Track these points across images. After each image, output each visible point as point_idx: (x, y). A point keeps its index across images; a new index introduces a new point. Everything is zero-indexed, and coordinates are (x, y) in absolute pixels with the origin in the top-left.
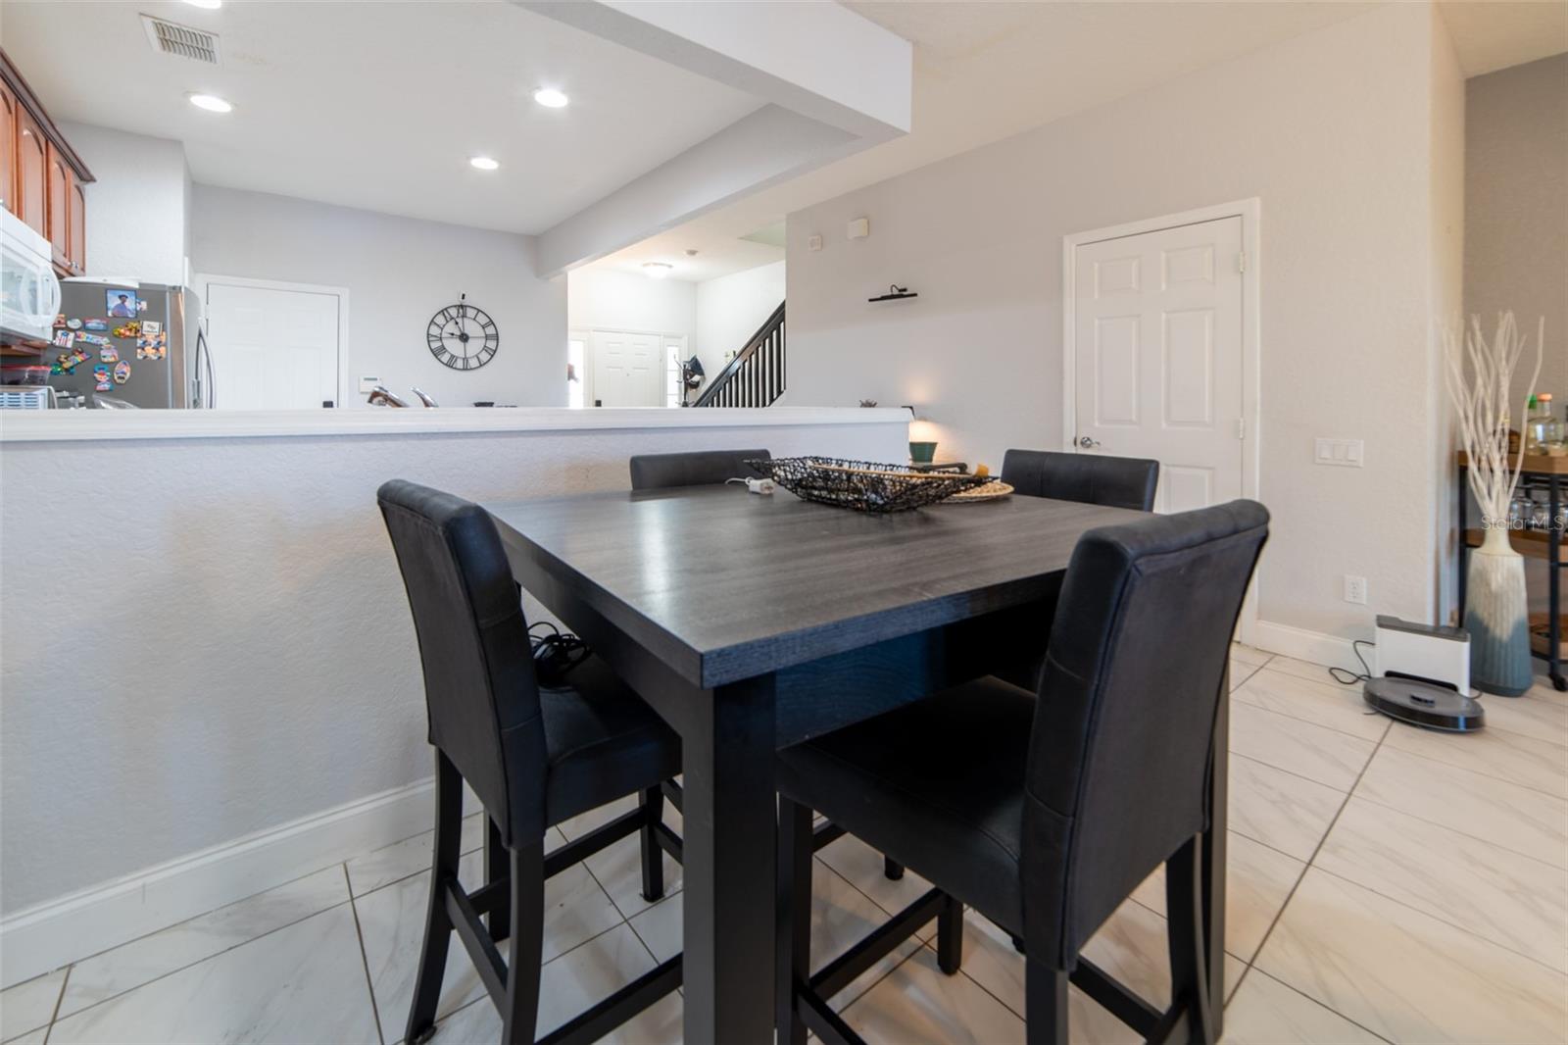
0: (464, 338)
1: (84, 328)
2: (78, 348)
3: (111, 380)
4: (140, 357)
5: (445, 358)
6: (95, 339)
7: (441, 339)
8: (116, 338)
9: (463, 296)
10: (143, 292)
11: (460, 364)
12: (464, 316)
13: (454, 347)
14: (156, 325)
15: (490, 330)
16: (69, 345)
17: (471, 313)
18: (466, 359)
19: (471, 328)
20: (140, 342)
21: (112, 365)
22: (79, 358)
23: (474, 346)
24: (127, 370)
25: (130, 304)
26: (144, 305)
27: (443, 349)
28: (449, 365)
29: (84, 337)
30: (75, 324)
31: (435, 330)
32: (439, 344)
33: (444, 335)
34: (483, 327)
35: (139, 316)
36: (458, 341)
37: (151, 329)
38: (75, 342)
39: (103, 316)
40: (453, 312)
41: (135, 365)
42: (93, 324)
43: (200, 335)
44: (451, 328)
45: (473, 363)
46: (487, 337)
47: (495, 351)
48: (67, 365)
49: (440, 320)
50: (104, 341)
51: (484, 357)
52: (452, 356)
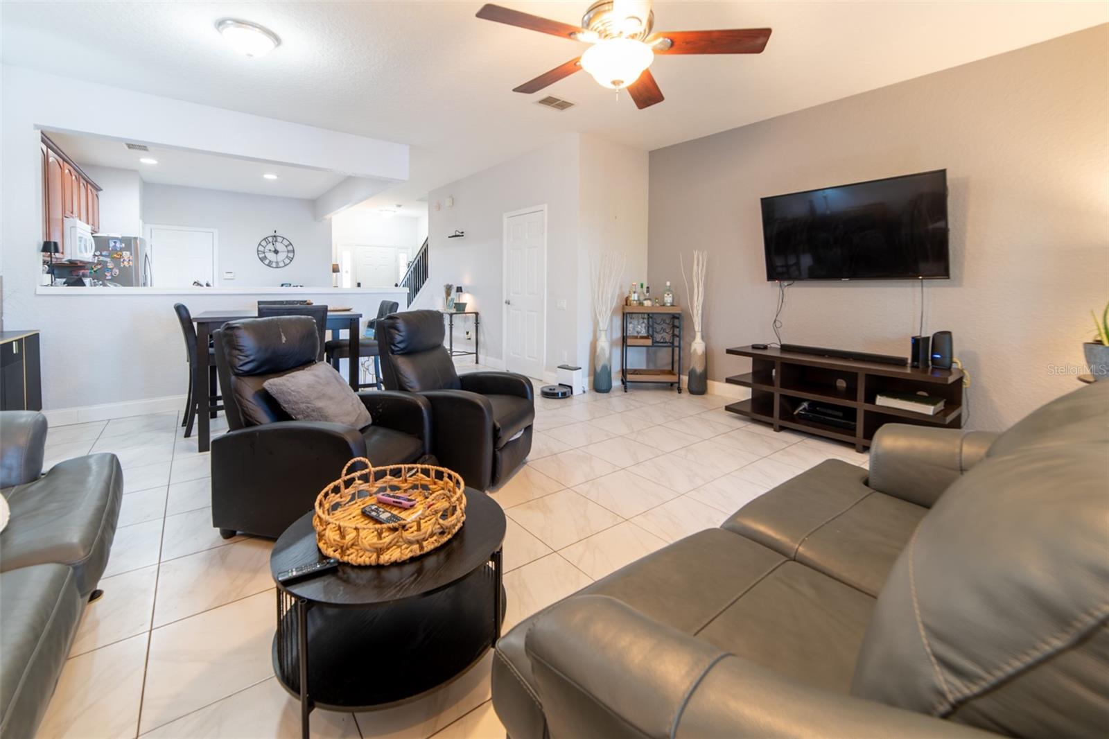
0: (276, 252)
1: (101, 255)
2: (99, 263)
3: (111, 275)
4: (122, 266)
5: (267, 262)
6: (105, 259)
7: (264, 253)
8: (113, 258)
9: (275, 232)
10: (123, 240)
11: (274, 265)
12: (276, 241)
13: (271, 256)
14: (128, 253)
15: (290, 248)
16: (96, 261)
17: (280, 239)
18: (277, 263)
19: (279, 247)
20: (122, 260)
21: (112, 269)
22: (99, 267)
23: (282, 256)
24: (117, 271)
25: (118, 245)
26: (123, 245)
27: (265, 257)
28: (269, 265)
29: (101, 258)
30: (98, 253)
31: (261, 248)
32: (263, 255)
33: (266, 250)
34: (286, 246)
35: (122, 250)
36: (273, 254)
37: (126, 254)
38: (98, 261)
39: (108, 250)
40: (271, 239)
41: (120, 269)
42: (104, 253)
43: (146, 256)
44: (270, 247)
45: (281, 264)
46: (288, 251)
47: (292, 259)
48: (95, 269)
49: (264, 243)
50: (108, 260)
51: (287, 261)
52: (270, 261)
